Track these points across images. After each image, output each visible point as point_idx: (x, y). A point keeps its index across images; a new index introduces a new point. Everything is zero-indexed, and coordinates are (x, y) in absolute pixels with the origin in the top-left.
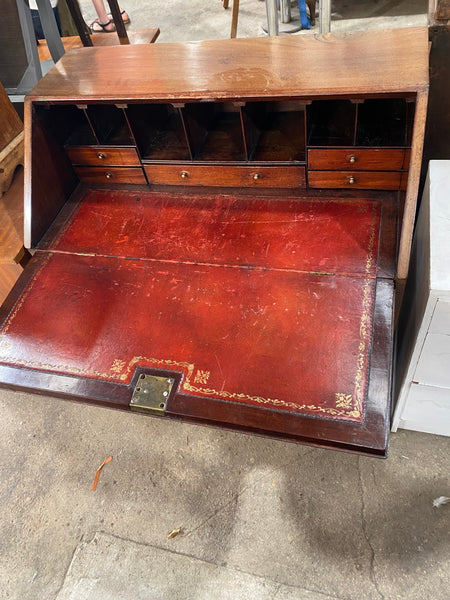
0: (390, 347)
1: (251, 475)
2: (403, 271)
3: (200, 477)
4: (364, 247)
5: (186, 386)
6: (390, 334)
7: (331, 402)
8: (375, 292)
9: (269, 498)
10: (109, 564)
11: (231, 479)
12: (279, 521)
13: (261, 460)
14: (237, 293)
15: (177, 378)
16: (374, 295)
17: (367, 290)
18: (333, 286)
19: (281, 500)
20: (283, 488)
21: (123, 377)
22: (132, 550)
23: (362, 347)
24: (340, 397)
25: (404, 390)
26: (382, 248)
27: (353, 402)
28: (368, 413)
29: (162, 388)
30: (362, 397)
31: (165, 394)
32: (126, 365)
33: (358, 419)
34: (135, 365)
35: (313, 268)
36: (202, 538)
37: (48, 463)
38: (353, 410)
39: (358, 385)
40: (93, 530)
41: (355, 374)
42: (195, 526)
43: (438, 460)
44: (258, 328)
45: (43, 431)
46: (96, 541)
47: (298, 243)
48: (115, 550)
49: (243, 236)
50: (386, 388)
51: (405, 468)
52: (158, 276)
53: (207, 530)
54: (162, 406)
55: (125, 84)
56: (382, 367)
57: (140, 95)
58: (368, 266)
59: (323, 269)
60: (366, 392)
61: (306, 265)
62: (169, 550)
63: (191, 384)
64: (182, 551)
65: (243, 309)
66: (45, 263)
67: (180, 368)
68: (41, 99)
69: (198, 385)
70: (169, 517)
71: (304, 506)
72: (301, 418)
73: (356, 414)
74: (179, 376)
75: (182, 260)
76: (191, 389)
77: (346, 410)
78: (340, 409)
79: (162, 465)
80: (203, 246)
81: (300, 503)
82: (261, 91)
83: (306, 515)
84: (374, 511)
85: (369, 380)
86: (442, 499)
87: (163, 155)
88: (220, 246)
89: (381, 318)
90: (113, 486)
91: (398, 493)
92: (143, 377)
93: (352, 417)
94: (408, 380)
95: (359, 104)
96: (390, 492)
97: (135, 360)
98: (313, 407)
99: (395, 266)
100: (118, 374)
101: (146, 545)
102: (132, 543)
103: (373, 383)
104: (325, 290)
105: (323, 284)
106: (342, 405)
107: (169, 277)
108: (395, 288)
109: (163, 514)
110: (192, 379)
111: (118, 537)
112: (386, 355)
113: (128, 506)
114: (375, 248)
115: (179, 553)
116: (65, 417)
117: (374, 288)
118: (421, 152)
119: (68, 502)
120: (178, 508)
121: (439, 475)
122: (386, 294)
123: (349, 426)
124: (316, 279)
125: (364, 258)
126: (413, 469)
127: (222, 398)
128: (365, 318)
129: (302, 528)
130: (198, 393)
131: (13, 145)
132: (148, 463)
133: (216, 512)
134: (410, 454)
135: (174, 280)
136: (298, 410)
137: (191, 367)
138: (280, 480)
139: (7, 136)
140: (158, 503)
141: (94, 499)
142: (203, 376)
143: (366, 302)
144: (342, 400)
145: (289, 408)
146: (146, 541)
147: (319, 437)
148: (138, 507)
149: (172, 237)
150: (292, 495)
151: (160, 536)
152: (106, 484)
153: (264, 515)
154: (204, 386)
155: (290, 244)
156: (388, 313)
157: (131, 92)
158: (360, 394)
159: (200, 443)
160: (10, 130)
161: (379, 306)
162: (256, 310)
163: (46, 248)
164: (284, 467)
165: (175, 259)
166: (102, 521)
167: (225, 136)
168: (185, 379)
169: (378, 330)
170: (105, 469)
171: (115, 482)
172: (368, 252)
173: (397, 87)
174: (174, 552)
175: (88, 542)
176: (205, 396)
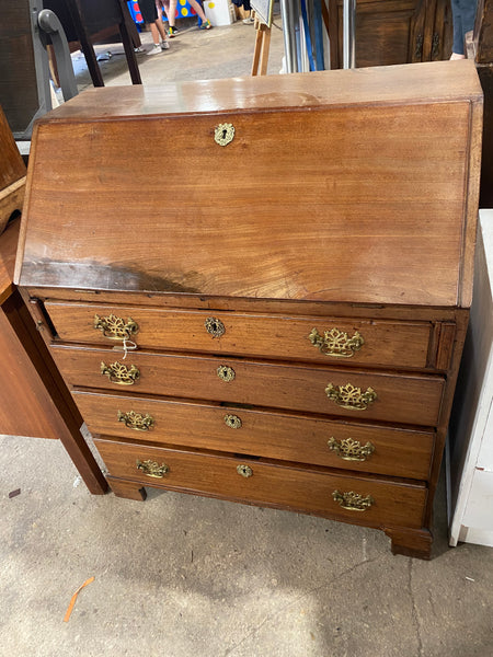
1: (272, 601)
3: (207, 604)
9: (296, 634)
11: (247, 607)
13: (285, 583)
19: (313, 636)
20: (314, 619)
37: (11, 585)
45: (10, 543)
51: (470, 593)
71: (342, 644)
79: (158, 588)
81: (338, 640)
84: (436, 652)
90: (93, 617)
91: (465, 627)
96: (454, 626)
113: (110, 644)
116: (39, 526)
119: (31, 637)
120: (176, 647)
126: (481, 595)
131: (13, 188)
133: (226, 653)
134: (475, 575)
138: (311, 608)
139: (7, 178)
140: (150, 640)
141: (65, 634)
148: (123, 645)
150: (326, 630)
152: (84, 614)
159: (208, 559)
160: (12, 172)
164: (315, 590)
170: (84, 593)
171: (96, 611)
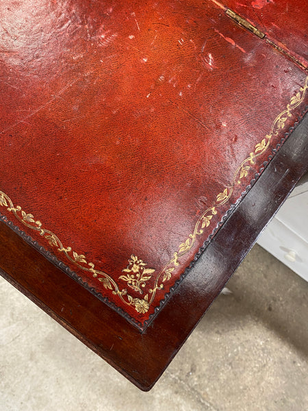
18: (248, 59)
24: (136, 264)
27: (150, 284)
38: (141, 298)
41: (182, 237)
73: (141, 307)
77: (131, 292)
78: (123, 284)
98: (82, 258)
106: (129, 279)
124: (229, 28)
136: (54, 250)
144: (135, 271)
145: (43, 241)
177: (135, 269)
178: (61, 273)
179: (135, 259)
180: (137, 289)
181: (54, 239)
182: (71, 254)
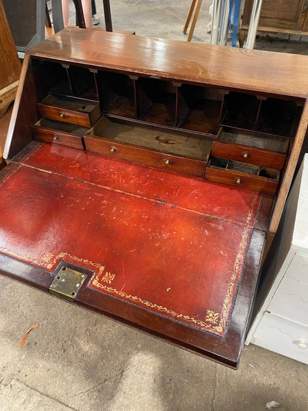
0: (255, 282)
1: (136, 358)
2: (274, 226)
3: (99, 351)
4: (248, 204)
5: (95, 283)
6: (257, 272)
7: (203, 316)
8: (251, 239)
9: (146, 378)
10: (17, 405)
11: (121, 357)
12: (150, 397)
13: (146, 348)
14: (148, 219)
15: (89, 275)
16: (249, 241)
17: (245, 236)
18: (220, 228)
19: (155, 381)
20: (158, 372)
21: (50, 266)
22: (36, 398)
23: (234, 277)
24: (210, 313)
25: (259, 315)
26: (261, 207)
27: (219, 319)
28: (229, 330)
29: (77, 280)
30: (227, 317)
31: (78, 285)
32: (54, 258)
33: (221, 333)
34: (61, 259)
35: (208, 212)
36: (90, 399)
38: (218, 325)
39: (225, 307)
40: (11, 377)
41: (224, 297)
42: (87, 388)
43: (275, 373)
44: (159, 248)
46: (11, 386)
47: (201, 192)
48: (24, 396)
49: (162, 179)
50: (246, 313)
51: (249, 374)
52: (94, 196)
53: (96, 394)
54: (74, 294)
55: (99, 56)
56: (246, 296)
57: (108, 65)
58: (249, 218)
59: (216, 214)
60: (231, 313)
61: (204, 209)
62: (64, 404)
63: (99, 281)
64: (73, 406)
65: (151, 232)
66: (15, 171)
67: (93, 268)
68: (37, 55)
69: (104, 284)
70: (69, 378)
71: (170, 388)
72: (177, 324)
73: (219, 329)
74: (92, 274)
75: (114, 188)
76: (98, 285)
77: (213, 325)
78: (208, 323)
79: (73, 337)
80: (132, 181)
81: (168, 385)
82: (194, 78)
83: (171, 396)
84: (222, 403)
85: (234, 304)
86: (273, 403)
87: (117, 112)
88: (144, 183)
89: (252, 259)
90: (34, 347)
91: (242, 392)
92: (64, 269)
93: (216, 331)
94: (263, 308)
95: (263, 101)
96: (236, 390)
97: (61, 255)
98: (188, 317)
99: (268, 223)
100: (45, 263)
101: (48, 396)
102: (38, 393)
103: (237, 307)
104: (214, 230)
105: (213, 225)
106: (210, 320)
107: (102, 199)
108: (265, 238)
109: (65, 375)
110: (100, 278)
111: (28, 386)
112: (251, 287)
113: (41, 364)
114: (256, 206)
115: (70, 408)
116: (11, 288)
117: (251, 235)
118: (302, 142)
120: (77, 372)
121: (274, 384)
122: (258, 242)
123: (213, 338)
124: (208, 220)
125: (247, 212)
126: (256, 376)
127: (120, 297)
128: (240, 256)
129: (166, 406)
130: (103, 290)
131: (13, 85)
132: (63, 334)
133: (105, 381)
134: (255, 364)
135: (105, 202)
136: (176, 318)
137: (102, 268)
138: (157, 365)
139: (10, 78)
140: (63, 367)
141: (17, 354)
142: (109, 277)
143: (243, 245)
144: (211, 316)
145: (170, 315)
146: (49, 393)
147: (187, 342)
148: (48, 365)
149: (111, 170)
150: (163, 379)
151: (59, 391)
152: (29, 344)
153: (140, 390)
154: (108, 285)
155: (195, 191)
156: (257, 256)
157: (102, 62)
158: (225, 314)
159: (104, 326)
160: (14, 75)
161: (251, 249)
162: (160, 235)
163: (18, 161)
164: (162, 356)
165: (109, 186)
166: (19, 372)
167: (164, 108)
168: (95, 277)
169: (248, 267)
170: (32, 333)
171: (36, 343)
172: (251, 208)
173: (292, 92)
174: (67, 406)
175: (5, 385)
176: (108, 293)
177: (211, 315)
178: (181, 326)
179: (209, 311)
180: (215, 322)
181: (174, 313)
182: (182, 317)
